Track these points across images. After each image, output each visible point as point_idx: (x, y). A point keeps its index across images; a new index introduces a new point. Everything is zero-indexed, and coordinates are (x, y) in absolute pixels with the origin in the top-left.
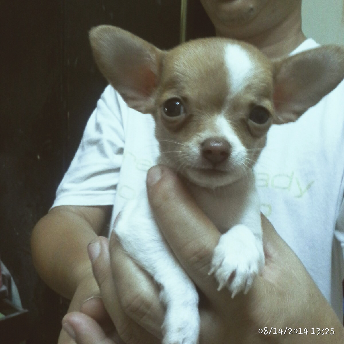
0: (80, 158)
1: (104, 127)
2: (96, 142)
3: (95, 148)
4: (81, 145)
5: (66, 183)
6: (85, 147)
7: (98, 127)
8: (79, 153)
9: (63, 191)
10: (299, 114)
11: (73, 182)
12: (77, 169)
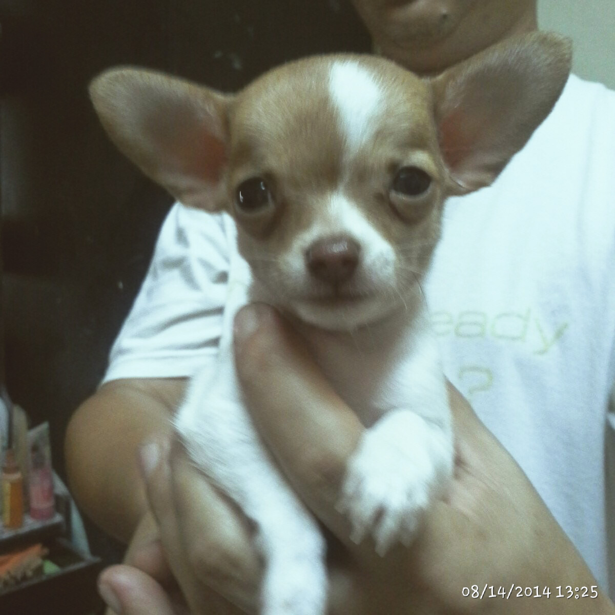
0: (150, 293)
1: (191, 236)
2: (178, 263)
3: (175, 273)
4: (151, 269)
5: (126, 338)
6: (159, 272)
7: (181, 236)
8: (148, 283)
9: (122, 352)
10: (496, 169)
11: (140, 335)
12: (145, 313)
